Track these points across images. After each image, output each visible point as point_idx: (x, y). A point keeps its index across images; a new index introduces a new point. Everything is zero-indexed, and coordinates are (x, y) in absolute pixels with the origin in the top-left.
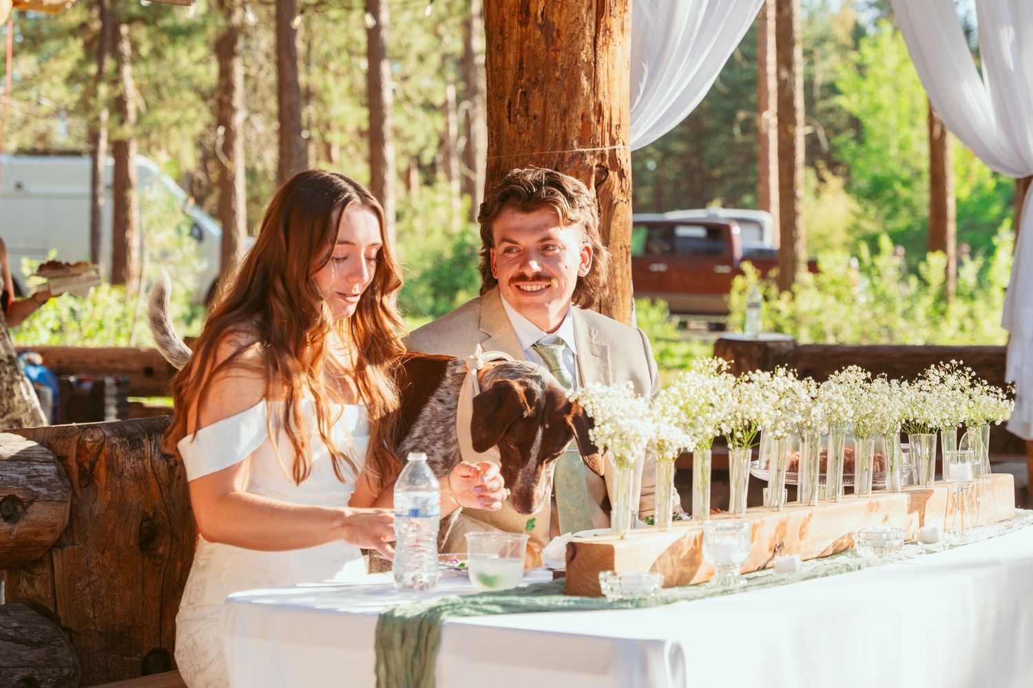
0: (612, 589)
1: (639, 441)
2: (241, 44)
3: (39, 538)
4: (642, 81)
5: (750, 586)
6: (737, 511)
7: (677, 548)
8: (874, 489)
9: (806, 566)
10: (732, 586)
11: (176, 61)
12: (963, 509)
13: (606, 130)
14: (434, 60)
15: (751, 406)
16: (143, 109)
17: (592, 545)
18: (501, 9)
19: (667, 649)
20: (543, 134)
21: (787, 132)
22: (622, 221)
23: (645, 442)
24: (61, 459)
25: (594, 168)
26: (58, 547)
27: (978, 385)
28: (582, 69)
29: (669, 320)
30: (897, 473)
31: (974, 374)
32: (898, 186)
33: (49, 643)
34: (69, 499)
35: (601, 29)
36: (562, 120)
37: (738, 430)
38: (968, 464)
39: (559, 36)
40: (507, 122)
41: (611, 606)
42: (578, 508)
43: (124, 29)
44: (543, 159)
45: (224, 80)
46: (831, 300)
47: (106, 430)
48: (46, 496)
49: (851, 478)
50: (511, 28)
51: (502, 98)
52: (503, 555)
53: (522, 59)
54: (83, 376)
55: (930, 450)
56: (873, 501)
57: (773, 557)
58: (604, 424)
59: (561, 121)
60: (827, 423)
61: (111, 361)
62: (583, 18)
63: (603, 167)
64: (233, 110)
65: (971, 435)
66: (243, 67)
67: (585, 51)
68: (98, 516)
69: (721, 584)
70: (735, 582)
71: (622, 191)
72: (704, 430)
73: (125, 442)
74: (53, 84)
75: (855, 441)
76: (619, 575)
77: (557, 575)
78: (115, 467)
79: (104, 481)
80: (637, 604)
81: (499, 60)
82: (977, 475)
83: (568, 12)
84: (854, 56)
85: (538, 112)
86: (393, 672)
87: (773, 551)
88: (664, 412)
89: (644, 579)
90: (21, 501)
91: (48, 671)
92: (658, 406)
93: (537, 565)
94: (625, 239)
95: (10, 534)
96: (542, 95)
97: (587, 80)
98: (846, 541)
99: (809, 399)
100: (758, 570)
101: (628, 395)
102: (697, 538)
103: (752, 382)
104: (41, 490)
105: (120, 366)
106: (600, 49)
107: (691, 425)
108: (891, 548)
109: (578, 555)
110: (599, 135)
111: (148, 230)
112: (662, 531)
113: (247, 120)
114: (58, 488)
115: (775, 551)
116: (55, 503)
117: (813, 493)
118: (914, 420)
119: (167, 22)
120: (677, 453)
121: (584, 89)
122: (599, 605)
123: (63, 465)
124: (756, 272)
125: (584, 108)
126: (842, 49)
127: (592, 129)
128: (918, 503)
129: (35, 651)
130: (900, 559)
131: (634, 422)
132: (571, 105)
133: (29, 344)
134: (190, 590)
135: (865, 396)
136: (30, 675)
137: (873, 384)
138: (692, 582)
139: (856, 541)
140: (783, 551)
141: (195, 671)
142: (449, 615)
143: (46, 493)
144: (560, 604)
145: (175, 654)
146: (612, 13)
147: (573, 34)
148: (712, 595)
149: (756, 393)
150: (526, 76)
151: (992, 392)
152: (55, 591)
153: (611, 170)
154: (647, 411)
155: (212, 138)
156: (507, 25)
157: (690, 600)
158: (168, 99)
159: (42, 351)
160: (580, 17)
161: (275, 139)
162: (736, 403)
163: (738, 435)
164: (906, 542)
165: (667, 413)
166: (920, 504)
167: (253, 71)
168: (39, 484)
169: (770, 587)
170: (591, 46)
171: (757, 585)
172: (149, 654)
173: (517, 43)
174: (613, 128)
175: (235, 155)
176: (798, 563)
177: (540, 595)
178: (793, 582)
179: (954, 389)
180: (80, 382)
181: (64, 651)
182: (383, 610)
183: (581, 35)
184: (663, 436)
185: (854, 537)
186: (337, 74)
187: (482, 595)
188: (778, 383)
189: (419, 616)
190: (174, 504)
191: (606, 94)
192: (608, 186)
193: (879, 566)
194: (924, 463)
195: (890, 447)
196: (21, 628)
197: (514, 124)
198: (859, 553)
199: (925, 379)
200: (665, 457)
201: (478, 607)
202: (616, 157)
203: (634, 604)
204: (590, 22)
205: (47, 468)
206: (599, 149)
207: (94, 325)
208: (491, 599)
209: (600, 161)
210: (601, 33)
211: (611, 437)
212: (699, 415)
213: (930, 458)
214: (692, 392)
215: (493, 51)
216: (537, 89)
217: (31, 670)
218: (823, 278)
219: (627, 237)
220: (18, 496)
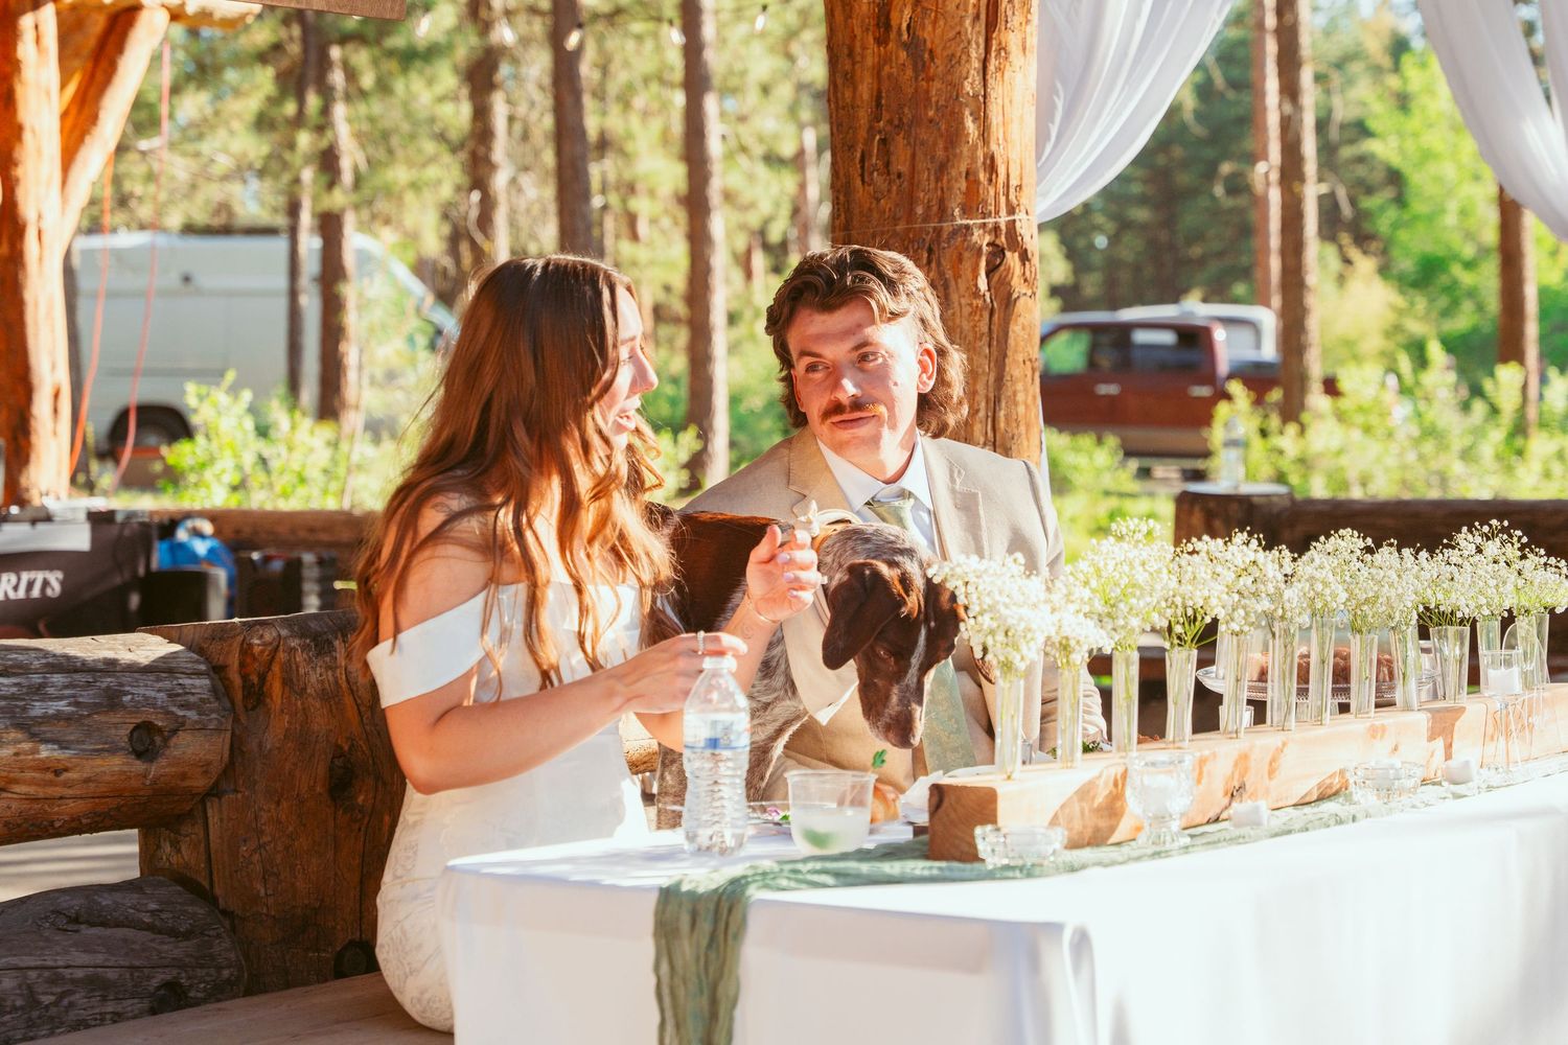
0: (993, 851)
1: (1032, 639)
2: (504, 70)
3: (187, 783)
4: (1053, 122)
5: (1193, 846)
6: (1177, 739)
7: (1088, 792)
8: (1378, 706)
9: (1277, 817)
10: (1168, 846)
11: (411, 98)
12: (1508, 734)
13: (1001, 193)
14: (785, 91)
15: (1196, 588)
16: (363, 167)
17: (966, 787)
18: (850, 21)
19: (1067, 935)
20: (912, 201)
21: (1292, 192)
22: (1026, 323)
23: (1041, 640)
24: (218, 670)
25: (985, 248)
26: (213, 795)
27: (1530, 556)
28: (967, 106)
29: (1123, 464)
30: (1412, 684)
31: (1525, 540)
32: (1457, 270)
33: (202, 934)
34: (230, 728)
35: (994, 48)
36: (938, 179)
37: (1178, 622)
38: (1515, 670)
39: (932, 58)
40: (858, 182)
41: (990, 876)
42: (952, 732)
43: (335, 53)
44: (911, 236)
45: (479, 124)
46: (1356, 435)
47: (282, 627)
48: (196, 722)
49: (1347, 691)
50: (864, 48)
51: (852, 148)
52: (841, 803)
53: (879, 92)
54: (272, 551)
55: (1461, 649)
56: (1377, 723)
57: (1230, 804)
58: (982, 615)
59: (937, 182)
60: (1309, 611)
61: (312, 530)
62: (966, 33)
63: (998, 246)
64: (492, 167)
65: (1521, 628)
66: (507, 106)
67: (970, 80)
68: (270, 750)
69: (1153, 843)
70: (1173, 840)
71: (1026, 280)
72: (1126, 623)
73: (309, 645)
74: (232, 133)
75: (1351, 637)
76: (1004, 831)
77: (919, 831)
78: (294, 680)
79: (279, 702)
80: (1028, 872)
81: (848, 94)
82: (1528, 685)
83: (945, 24)
84: (1393, 82)
85: (903, 168)
86: (680, 971)
87: (1229, 795)
88: (1068, 598)
89: (1039, 837)
90: (160, 730)
91: (200, 972)
92: (1059, 589)
93: (893, 817)
94: (1029, 349)
95: (145, 777)
96: (909, 143)
97: (973, 122)
98: (1337, 780)
99: (1281, 578)
100: (1208, 822)
101: (1016, 572)
102: (1119, 777)
103: (1198, 553)
104: (189, 714)
105: (324, 537)
106: (992, 77)
107: (1109, 615)
108: (1401, 792)
109: (946, 804)
110: (991, 200)
111: (368, 341)
112: (1067, 768)
113: (513, 181)
114: (212, 711)
115: (1232, 795)
116: (209, 732)
117: (1289, 712)
118: (1437, 607)
119: (397, 41)
120: (1087, 655)
121: (968, 134)
122: (975, 873)
123: (221, 679)
124: (1248, 396)
125: (969, 161)
126: (1377, 71)
127: (981, 192)
128: (1443, 726)
129: (181, 945)
130: (1414, 807)
131: (1024, 611)
132: (951, 157)
133: (197, 506)
134: (396, 857)
135: (1365, 572)
136: (175, 978)
137: (1376, 555)
138: (1111, 841)
139: (1351, 781)
140: (1245, 796)
141: (405, 973)
142: (759, 888)
143: (196, 717)
144: (918, 872)
145: (377, 950)
146: (1009, 25)
147: (953, 55)
148: (1138, 859)
149: (1203, 569)
150: (886, 116)
151: (1551, 566)
152: (210, 856)
153: (1010, 250)
154: (1043, 595)
155: (462, 209)
156: (858, 44)
157: (1106, 866)
158: (400, 153)
159: (214, 517)
160: (963, 30)
161: (552, 208)
162: (1173, 584)
163: (1178, 629)
164: (1424, 782)
165: (1072, 598)
166: (1444, 728)
167: (522, 110)
168: (186, 706)
169: (1223, 847)
170: (978, 72)
171: (1203, 844)
172: (345, 948)
173: (874, 69)
174: (1012, 190)
175: (496, 231)
176: (1265, 812)
177: (891, 860)
178: (1257, 839)
179: (1495, 562)
180: (267, 559)
181: (223, 944)
182: (665, 883)
183: (964, 57)
184: (1066, 631)
185: (1348, 775)
186: (646, 114)
187: (805, 860)
188: (1233, 554)
189: (717, 889)
190: (379, 734)
191: (1001, 142)
192: (1005, 273)
193: (1382, 816)
194: (1452, 668)
195: (1401, 645)
196: (161, 911)
197: (869, 185)
198: (1355, 798)
199: (1453, 548)
200: (1071, 661)
201: (800, 877)
202: (1016, 233)
203: (1025, 872)
204: (978, 38)
205: (197, 682)
206: (990, 221)
207: (288, 478)
208: (818, 865)
209: (993, 238)
210: (993, 54)
211: (992, 632)
212: (1121, 601)
213: (1461, 662)
214: (1111, 567)
215: (839, 81)
216: (901, 135)
217: (175, 972)
218: (1344, 403)
219: (1032, 347)
220: (156, 723)
